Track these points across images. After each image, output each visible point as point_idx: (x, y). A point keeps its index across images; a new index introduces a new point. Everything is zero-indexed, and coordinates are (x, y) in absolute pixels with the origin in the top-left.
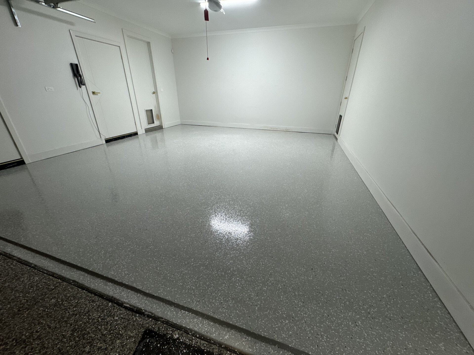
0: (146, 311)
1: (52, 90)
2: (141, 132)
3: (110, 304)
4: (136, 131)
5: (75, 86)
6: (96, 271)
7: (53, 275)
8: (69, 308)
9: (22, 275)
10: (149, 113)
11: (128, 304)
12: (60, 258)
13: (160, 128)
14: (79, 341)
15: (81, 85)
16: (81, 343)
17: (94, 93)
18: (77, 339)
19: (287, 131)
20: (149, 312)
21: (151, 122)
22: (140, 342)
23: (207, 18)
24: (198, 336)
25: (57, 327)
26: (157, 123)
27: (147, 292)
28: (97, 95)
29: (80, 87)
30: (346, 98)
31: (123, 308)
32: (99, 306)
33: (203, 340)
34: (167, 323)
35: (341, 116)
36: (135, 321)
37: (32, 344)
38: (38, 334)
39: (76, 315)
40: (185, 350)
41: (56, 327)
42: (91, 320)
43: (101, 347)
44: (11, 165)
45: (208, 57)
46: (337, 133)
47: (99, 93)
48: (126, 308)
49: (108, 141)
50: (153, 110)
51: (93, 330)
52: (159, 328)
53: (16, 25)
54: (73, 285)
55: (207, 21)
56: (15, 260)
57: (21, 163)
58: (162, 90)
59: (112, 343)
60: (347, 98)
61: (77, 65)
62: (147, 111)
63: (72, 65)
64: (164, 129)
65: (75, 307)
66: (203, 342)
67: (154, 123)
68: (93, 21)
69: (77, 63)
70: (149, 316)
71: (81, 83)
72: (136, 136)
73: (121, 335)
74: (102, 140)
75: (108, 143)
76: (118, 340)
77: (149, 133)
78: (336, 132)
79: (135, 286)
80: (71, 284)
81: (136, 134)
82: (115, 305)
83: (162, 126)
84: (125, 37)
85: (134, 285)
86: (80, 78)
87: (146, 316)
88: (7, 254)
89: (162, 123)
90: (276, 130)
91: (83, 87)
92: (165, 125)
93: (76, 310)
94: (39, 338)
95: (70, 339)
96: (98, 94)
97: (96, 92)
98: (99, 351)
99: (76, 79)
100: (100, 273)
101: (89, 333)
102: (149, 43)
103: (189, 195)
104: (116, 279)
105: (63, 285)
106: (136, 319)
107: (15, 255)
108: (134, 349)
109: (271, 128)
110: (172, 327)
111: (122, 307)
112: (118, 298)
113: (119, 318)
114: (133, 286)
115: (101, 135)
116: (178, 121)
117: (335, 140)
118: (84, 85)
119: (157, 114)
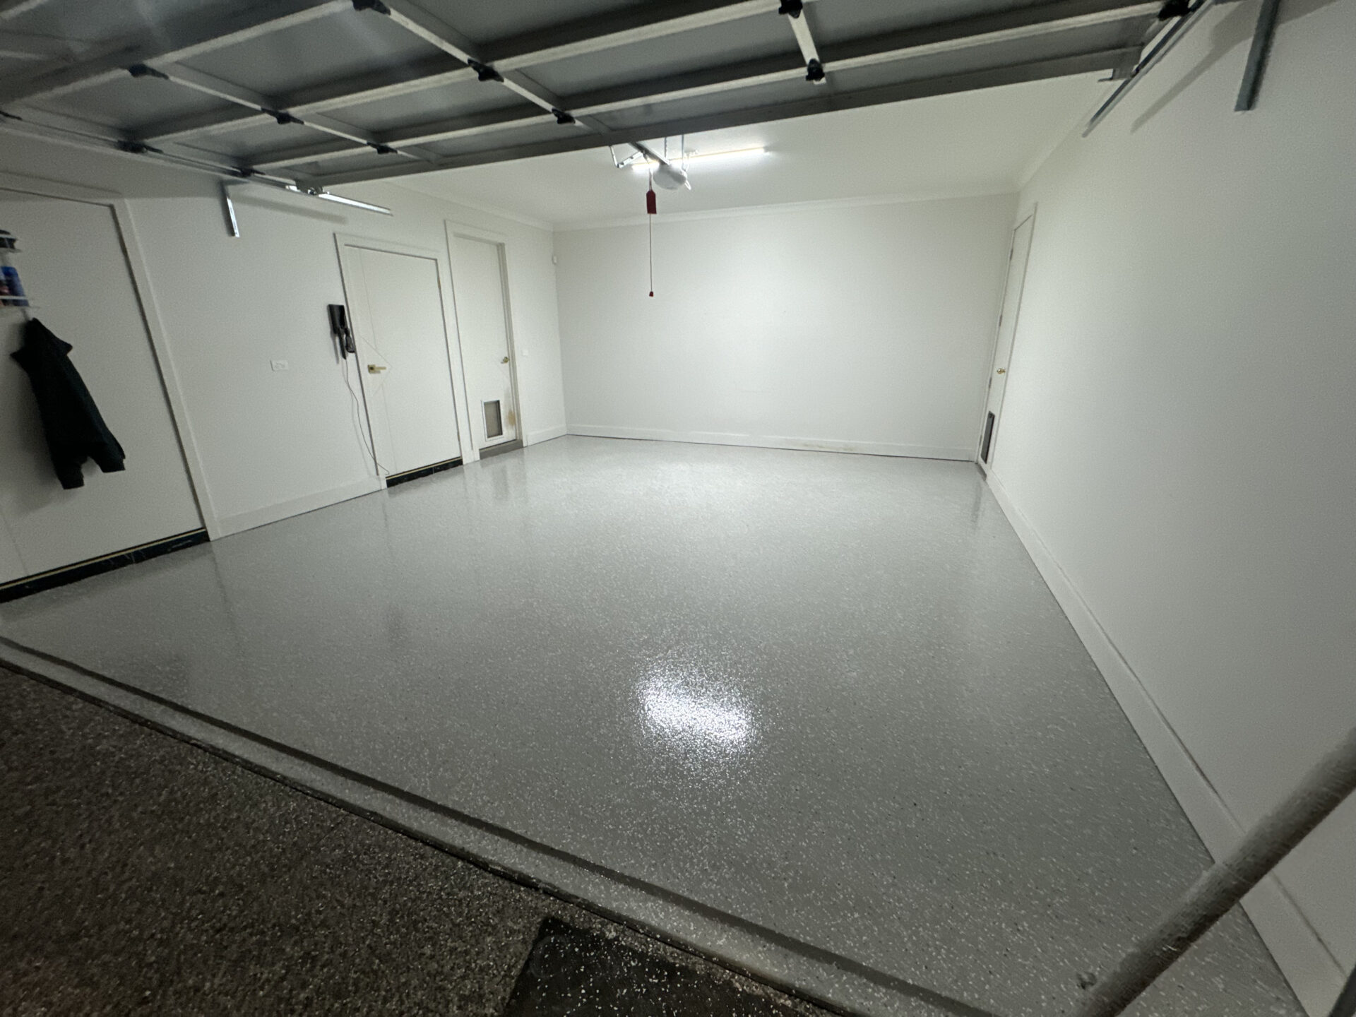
0: (540, 881)
1: (283, 366)
2: (471, 456)
3: (460, 864)
4: (458, 455)
5: (334, 354)
6: (419, 793)
7: (326, 798)
8: (375, 869)
9: (261, 796)
10: (492, 409)
11: (499, 865)
12: (334, 761)
13: (516, 445)
14: (407, 934)
15: (346, 351)
16: (412, 938)
17: (371, 369)
18: (404, 930)
19: (848, 453)
20: (546, 884)
21: (495, 430)
22: (535, 943)
23: (652, 208)
24: (658, 936)
25: (358, 904)
26: (508, 434)
27: (538, 840)
28: (379, 372)
29: (344, 357)
30: (1001, 371)
31: (490, 872)
32: (437, 867)
33: (670, 945)
34: (590, 907)
35: (991, 416)
36: (519, 901)
37: (314, 936)
38: (322, 917)
39: (392, 883)
40: (634, 962)
41: (355, 906)
42: (425, 896)
43: (456, 949)
44: (181, 544)
45: (653, 291)
46: (986, 460)
47: (384, 368)
48: (495, 873)
49: (393, 482)
50: (501, 403)
51: (433, 914)
52: (572, 917)
53: (233, 233)
54: (373, 821)
55: (653, 215)
56: (237, 763)
57: (200, 538)
58: (526, 353)
59: (477, 942)
60: (1004, 371)
61: (341, 308)
62: (486, 404)
63: (331, 308)
64: (525, 450)
65: (387, 866)
66: (670, 949)
67: (500, 433)
68: (387, 212)
69: (342, 303)
70: (547, 893)
71: (347, 347)
72: (459, 467)
73: (494, 927)
74: (379, 479)
75: (392, 488)
76: (489, 936)
77: (489, 459)
78: (982, 457)
79: (510, 828)
80: (369, 820)
81: (458, 463)
82: (472, 866)
83: (522, 441)
84: (450, 236)
85: (508, 826)
86: (345, 336)
87: (541, 891)
88: (219, 750)
89: (520, 434)
90: (818, 449)
91: (350, 356)
92: (529, 438)
93: (389, 873)
94: (324, 924)
95: (388, 930)
96: (382, 371)
97: (377, 366)
98: (451, 955)
99: (337, 340)
100: (428, 797)
101: (426, 920)
102: (500, 247)
103: (607, 622)
104: (466, 812)
105: (352, 822)
106: (521, 897)
107: (237, 753)
108: (525, 955)
109: (806, 445)
110: (602, 917)
111: (486, 870)
112: (475, 851)
113: (483, 893)
114: (504, 827)
115: (379, 467)
116: (560, 428)
117: (979, 475)
118: (354, 351)
119: (510, 413)
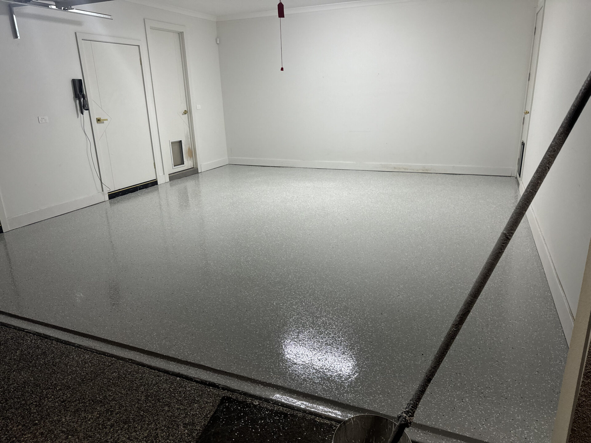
0: (220, 385)
1: (46, 120)
2: (163, 179)
3: (178, 378)
4: (154, 178)
5: (76, 113)
6: (153, 350)
7: (104, 354)
8: (135, 380)
9: (69, 353)
10: (177, 147)
11: (199, 379)
12: (105, 338)
13: (194, 172)
16: (158, 404)
17: (98, 120)
19: (425, 173)
20: (223, 386)
21: (179, 162)
23: (281, 14)
25: (129, 393)
26: (188, 164)
27: (218, 369)
29: (82, 113)
31: (194, 382)
32: (167, 380)
33: (285, 407)
34: (246, 394)
35: (523, 144)
36: (209, 392)
37: (110, 404)
38: (112, 397)
39: (144, 385)
40: (267, 412)
45: (283, 67)
47: (107, 120)
49: (113, 196)
50: (182, 142)
51: (167, 396)
55: (282, 19)
58: (199, 107)
60: (528, 113)
61: (80, 81)
62: (172, 143)
63: (74, 81)
64: (200, 175)
65: (141, 379)
67: (182, 163)
68: (109, 17)
69: (82, 78)
70: (224, 389)
71: (83, 107)
72: (156, 186)
74: (104, 194)
75: (112, 200)
77: (176, 181)
78: (518, 173)
79: (203, 364)
81: (154, 183)
82: (184, 379)
83: (198, 169)
84: (148, 29)
86: (82, 100)
87: (221, 388)
88: (41, 334)
89: (196, 163)
91: (86, 112)
92: (202, 166)
96: (105, 122)
97: (102, 118)
98: (178, 410)
99: (78, 101)
102: (181, 35)
105: (120, 362)
106: (210, 390)
109: (395, 168)
110: (251, 397)
112: (185, 374)
113: (191, 389)
114: (200, 364)
115: (103, 186)
116: (224, 159)
118: (88, 109)
119: (189, 149)
